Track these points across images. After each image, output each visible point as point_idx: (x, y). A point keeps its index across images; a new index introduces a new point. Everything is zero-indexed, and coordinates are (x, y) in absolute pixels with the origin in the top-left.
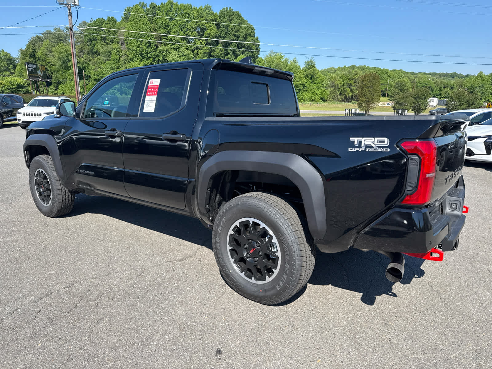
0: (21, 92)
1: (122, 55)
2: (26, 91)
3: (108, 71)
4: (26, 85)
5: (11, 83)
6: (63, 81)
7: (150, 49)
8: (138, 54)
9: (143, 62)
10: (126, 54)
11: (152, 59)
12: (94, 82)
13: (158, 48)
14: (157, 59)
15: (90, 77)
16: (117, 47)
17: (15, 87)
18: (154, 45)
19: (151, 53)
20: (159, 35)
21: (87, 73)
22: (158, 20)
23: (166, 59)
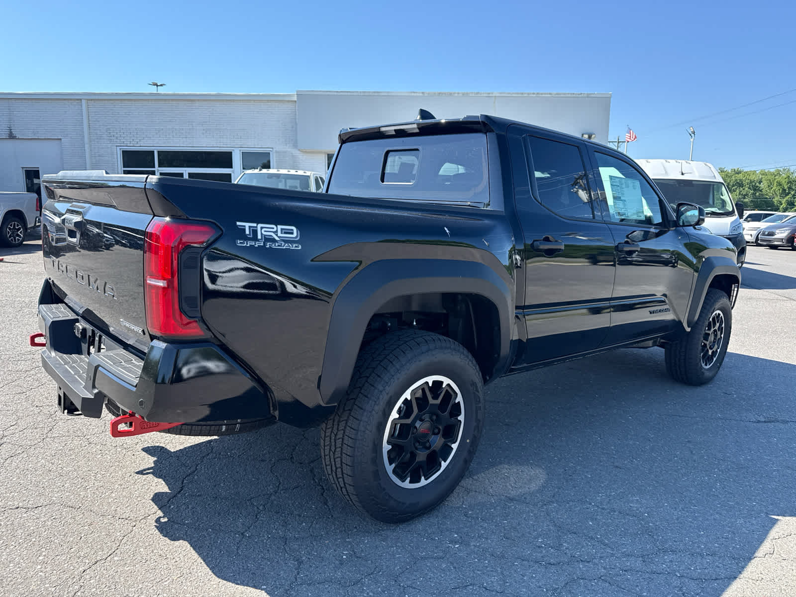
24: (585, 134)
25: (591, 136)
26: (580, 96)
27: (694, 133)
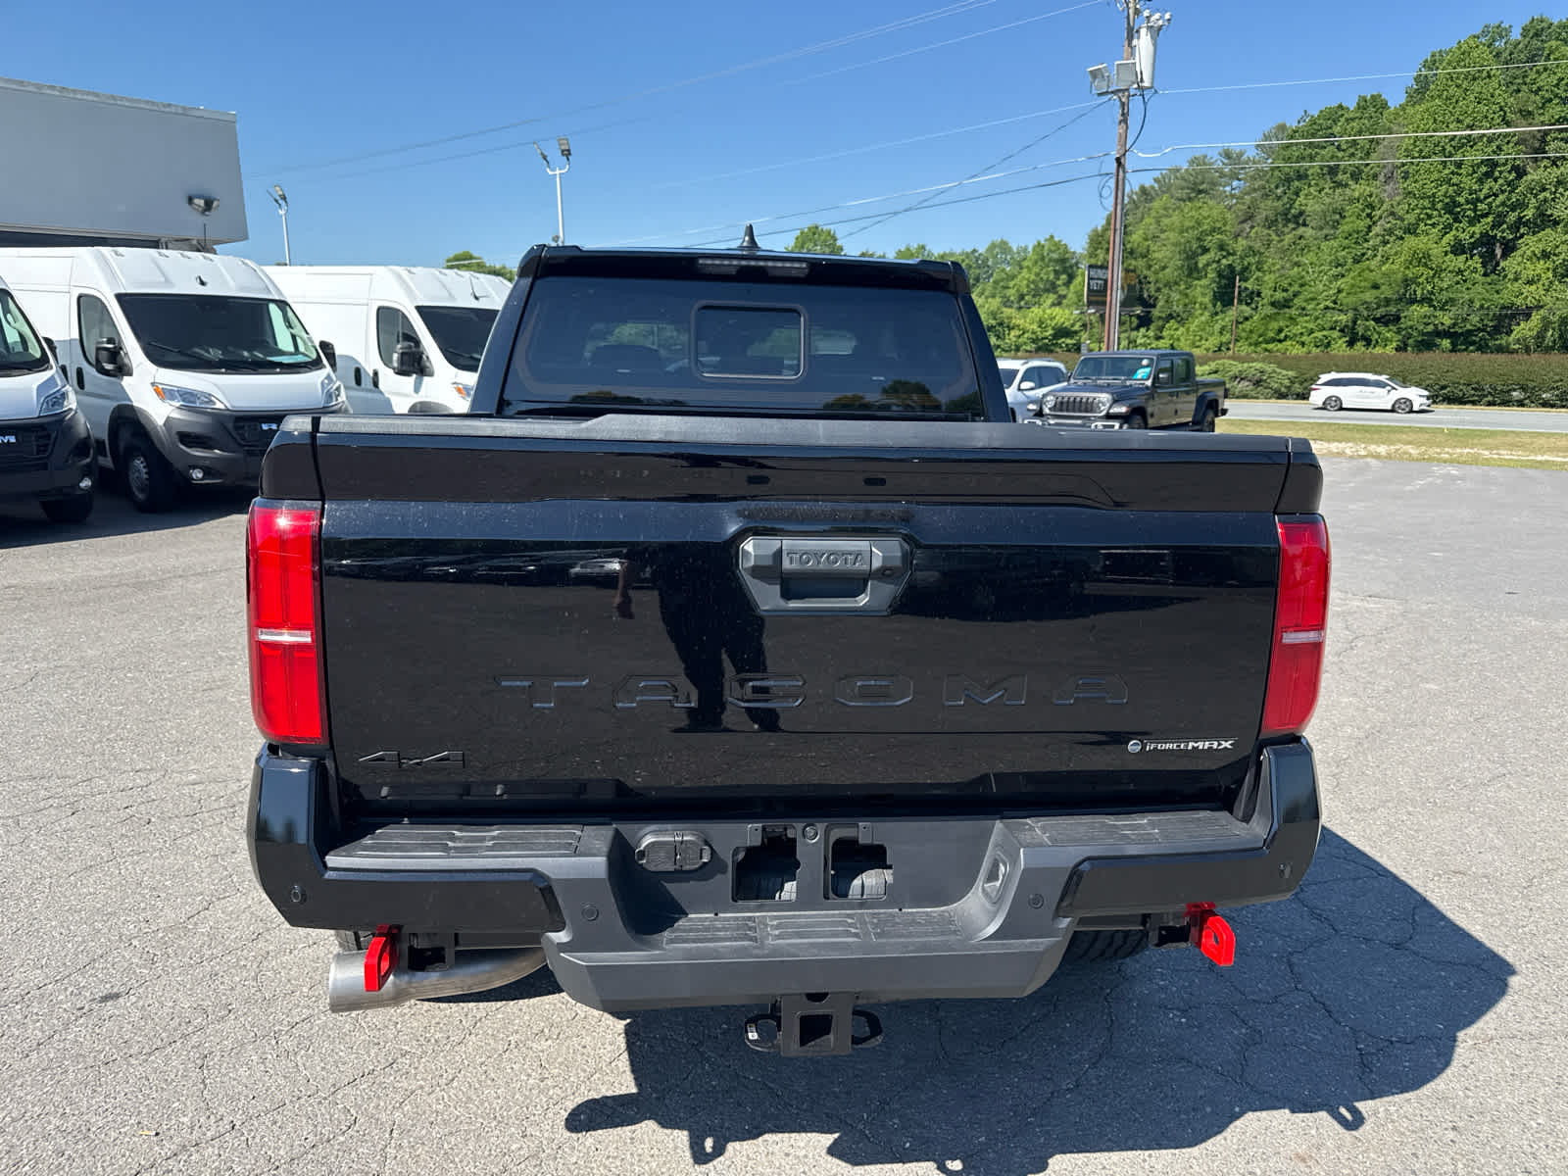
0: (1061, 347)
1: (1380, 218)
2: (1075, 345)
3: (1321, 272)
4: (1076, 327)
5: (1041, 323)
6: (1184, 312)
7: (1490, 183)
8: (1439, 206)
9: (1454, 232)
10: (1393, 214)
11: (1490, 219)
12: (1270, 310)
13: (1525, 178)
14: (1512, 217)
15: (1259, 294)
16: (1367, 193)
17: (1047, 334)
18: (1509, 167)
19: (1490, 200)
20: (1539, 131)
21: (1249, 285)
22: (1545, 75)
23: (1549, 213)
24: (199, 197)
25: (212, 203)
26: (167, 110)
27: (284, 198)
